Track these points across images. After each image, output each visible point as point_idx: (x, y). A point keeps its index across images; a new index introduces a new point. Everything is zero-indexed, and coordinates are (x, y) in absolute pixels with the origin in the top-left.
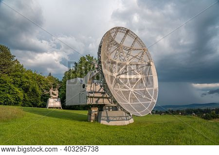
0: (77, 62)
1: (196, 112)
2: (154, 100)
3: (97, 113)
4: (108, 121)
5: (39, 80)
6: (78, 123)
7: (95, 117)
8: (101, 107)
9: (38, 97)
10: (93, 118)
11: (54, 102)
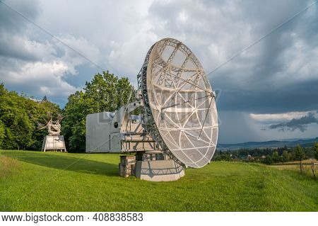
0: (90, 81)
1: (252, 153)
2: (212, 145)
3: (134, 164)
4: (151, 175)
5: (29, 107)
6: (107, 178)
7: (132, 169)
8: (140, 155)
9: (28, 133)
10: (128, 171)
11: (54, 142)
